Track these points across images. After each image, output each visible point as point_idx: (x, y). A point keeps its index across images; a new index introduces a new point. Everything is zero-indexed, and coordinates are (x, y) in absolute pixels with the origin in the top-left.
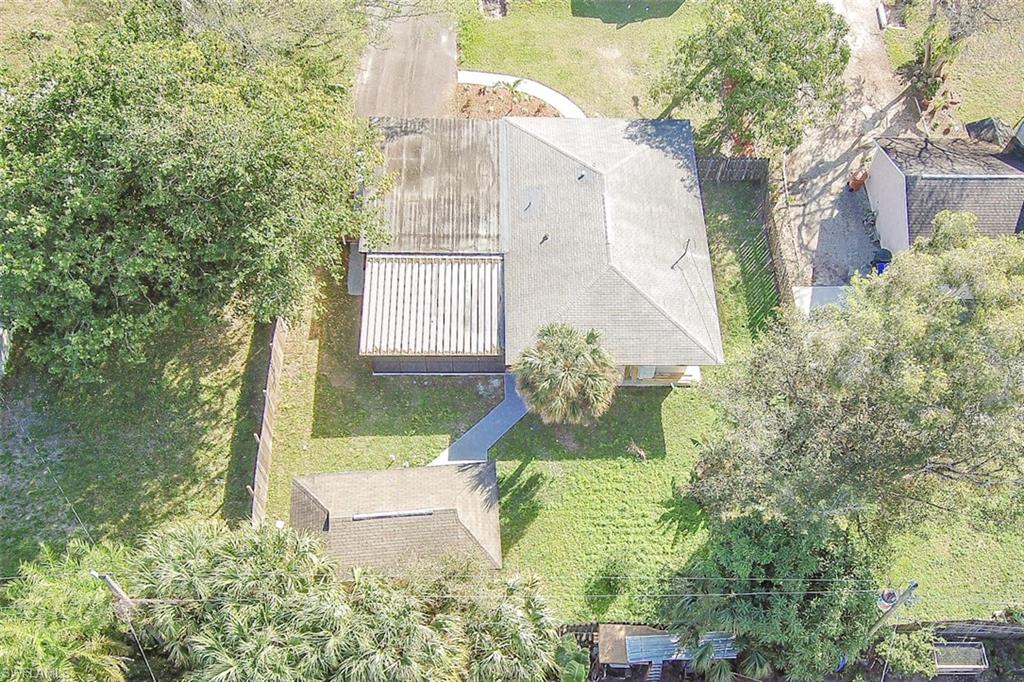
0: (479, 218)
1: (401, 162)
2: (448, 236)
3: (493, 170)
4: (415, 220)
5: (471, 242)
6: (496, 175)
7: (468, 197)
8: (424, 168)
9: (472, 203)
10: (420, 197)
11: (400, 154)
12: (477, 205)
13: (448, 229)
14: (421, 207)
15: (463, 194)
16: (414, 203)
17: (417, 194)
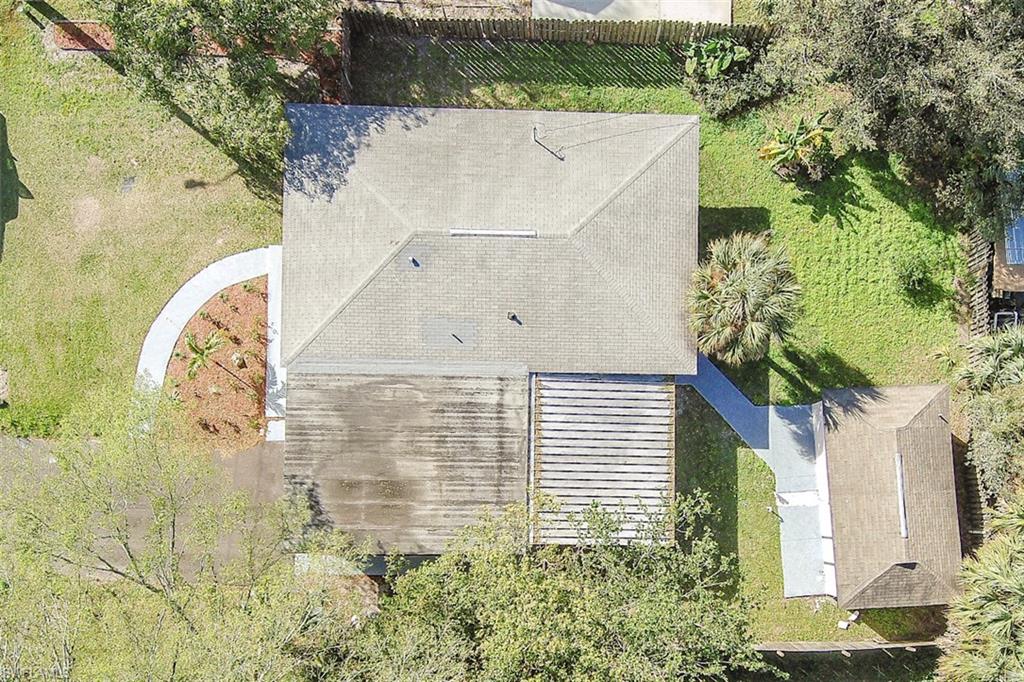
0: (469, 403)
1: (369, 506)
2: (501, 443)
3: (383, 383)
4: (473, 485)
5: (510, 414)
6: (394, 379)
7: (432, 417)
8: (380, 474)
9: (444, 411)
10: (432, 479)
11: (354, 508)
12: (446, 405)
13: (488, 443)
14: (452, 478)
15: (428, 423)
16: (444, 488)
17: (429, 484)
